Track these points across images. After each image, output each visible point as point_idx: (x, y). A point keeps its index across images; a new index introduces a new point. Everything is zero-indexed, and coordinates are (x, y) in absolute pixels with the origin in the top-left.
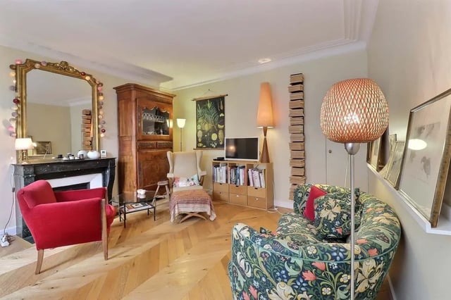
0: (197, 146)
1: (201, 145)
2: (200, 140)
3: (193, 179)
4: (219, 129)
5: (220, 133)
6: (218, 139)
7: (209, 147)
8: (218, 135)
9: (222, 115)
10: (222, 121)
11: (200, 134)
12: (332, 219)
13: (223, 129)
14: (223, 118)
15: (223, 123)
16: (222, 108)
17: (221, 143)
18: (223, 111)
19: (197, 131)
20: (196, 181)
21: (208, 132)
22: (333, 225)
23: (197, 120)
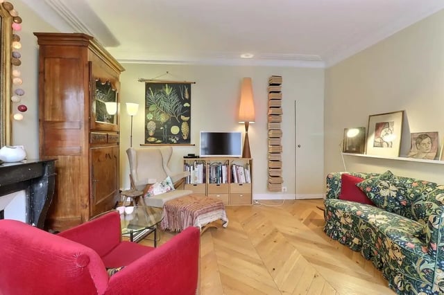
0: (146, 142)
1: (153, 139)
2: (151, 134)
3: (168, 183)
4: (182, 121)
5: (184, 126)
6: (180, 132)
7: (166, 141)
8: (180, 128)
9: (186, 105)
10: (187, 111)
11: (152, 126)
12: (395, 196)
13: (189, 122)
14: (189, 108)
15: (188, 114)
16: (187, 97)
17: (185, 138)
18: (189, 101)
19: (147, 121)
20: (171, 185)
21: (165, 123)
22: (396, 199)
23: (147, 108)
